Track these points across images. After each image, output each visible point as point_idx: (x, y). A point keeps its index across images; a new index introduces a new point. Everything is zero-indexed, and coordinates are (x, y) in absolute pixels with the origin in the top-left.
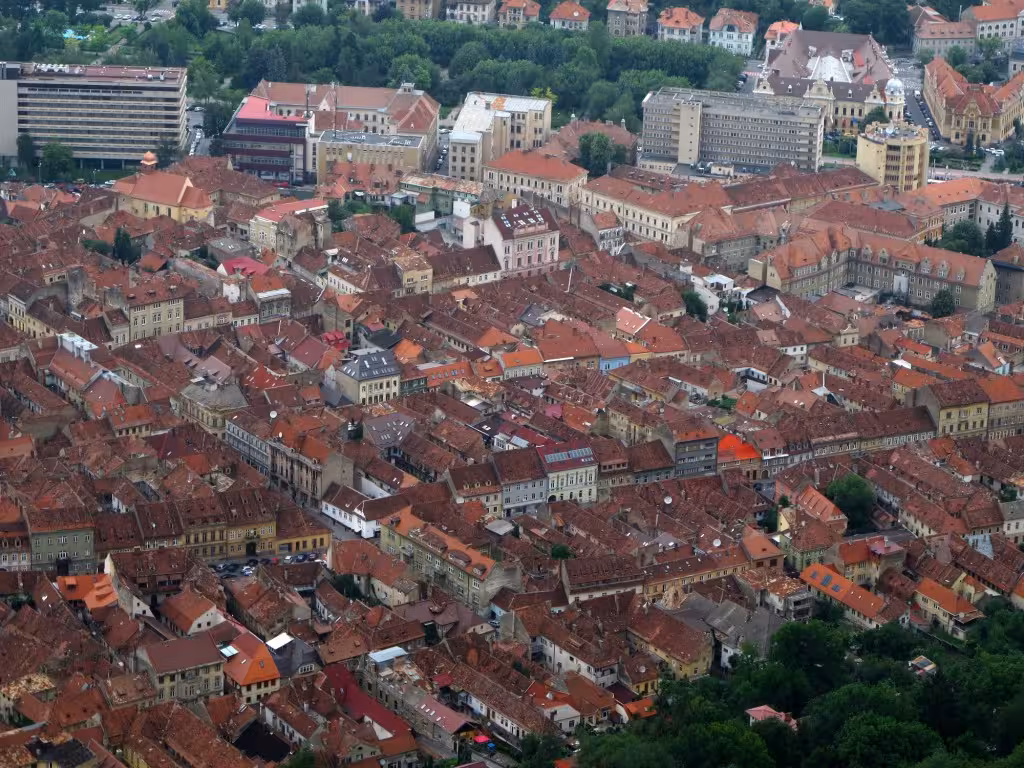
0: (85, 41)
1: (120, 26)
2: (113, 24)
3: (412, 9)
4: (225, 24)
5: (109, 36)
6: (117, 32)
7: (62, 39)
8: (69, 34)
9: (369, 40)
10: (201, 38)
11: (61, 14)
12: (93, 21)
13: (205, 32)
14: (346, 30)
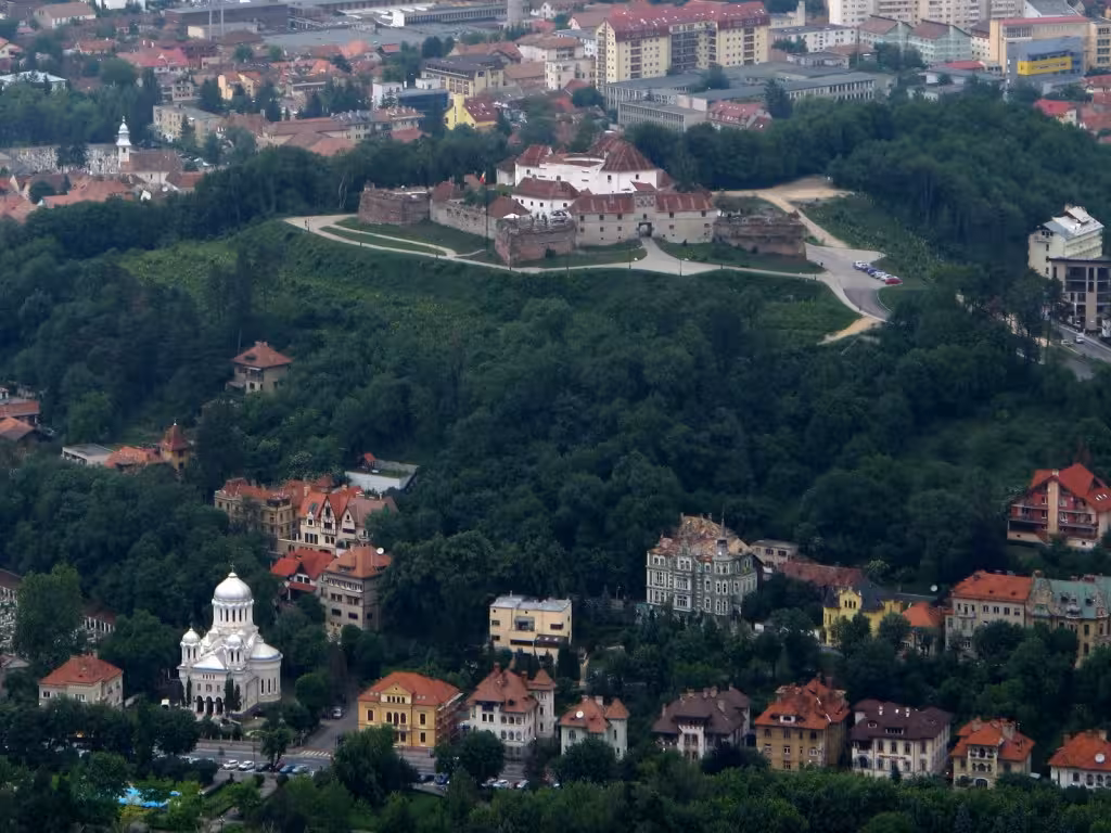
0: (158, 811)
1: (230, 781)
2: (220, 777)
3: (787, 749)
4: (430, 779)
5: (207, 803)
6: (223, 796)
7: (114, 808)
8: (132, 796)
9: (693, 808)
10: (377, 805)
11: (118, 759)
12: (180, 773)
13: (388, 793)
14: (646, 789)
